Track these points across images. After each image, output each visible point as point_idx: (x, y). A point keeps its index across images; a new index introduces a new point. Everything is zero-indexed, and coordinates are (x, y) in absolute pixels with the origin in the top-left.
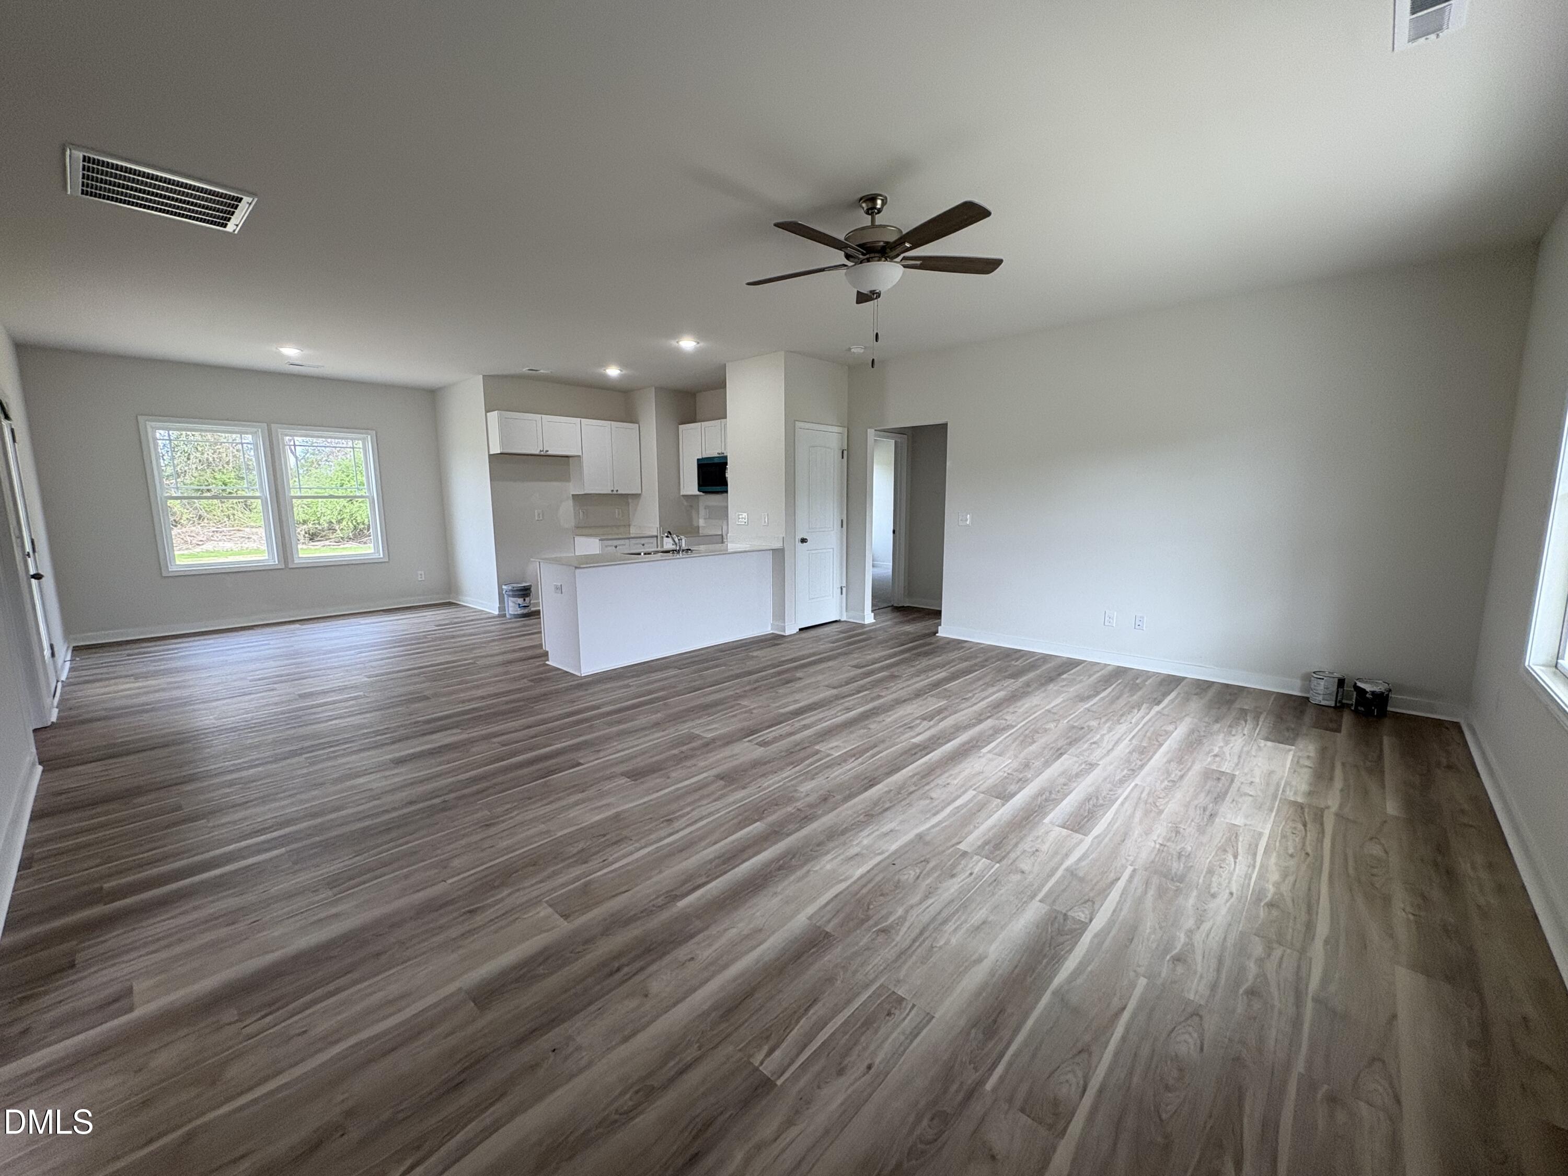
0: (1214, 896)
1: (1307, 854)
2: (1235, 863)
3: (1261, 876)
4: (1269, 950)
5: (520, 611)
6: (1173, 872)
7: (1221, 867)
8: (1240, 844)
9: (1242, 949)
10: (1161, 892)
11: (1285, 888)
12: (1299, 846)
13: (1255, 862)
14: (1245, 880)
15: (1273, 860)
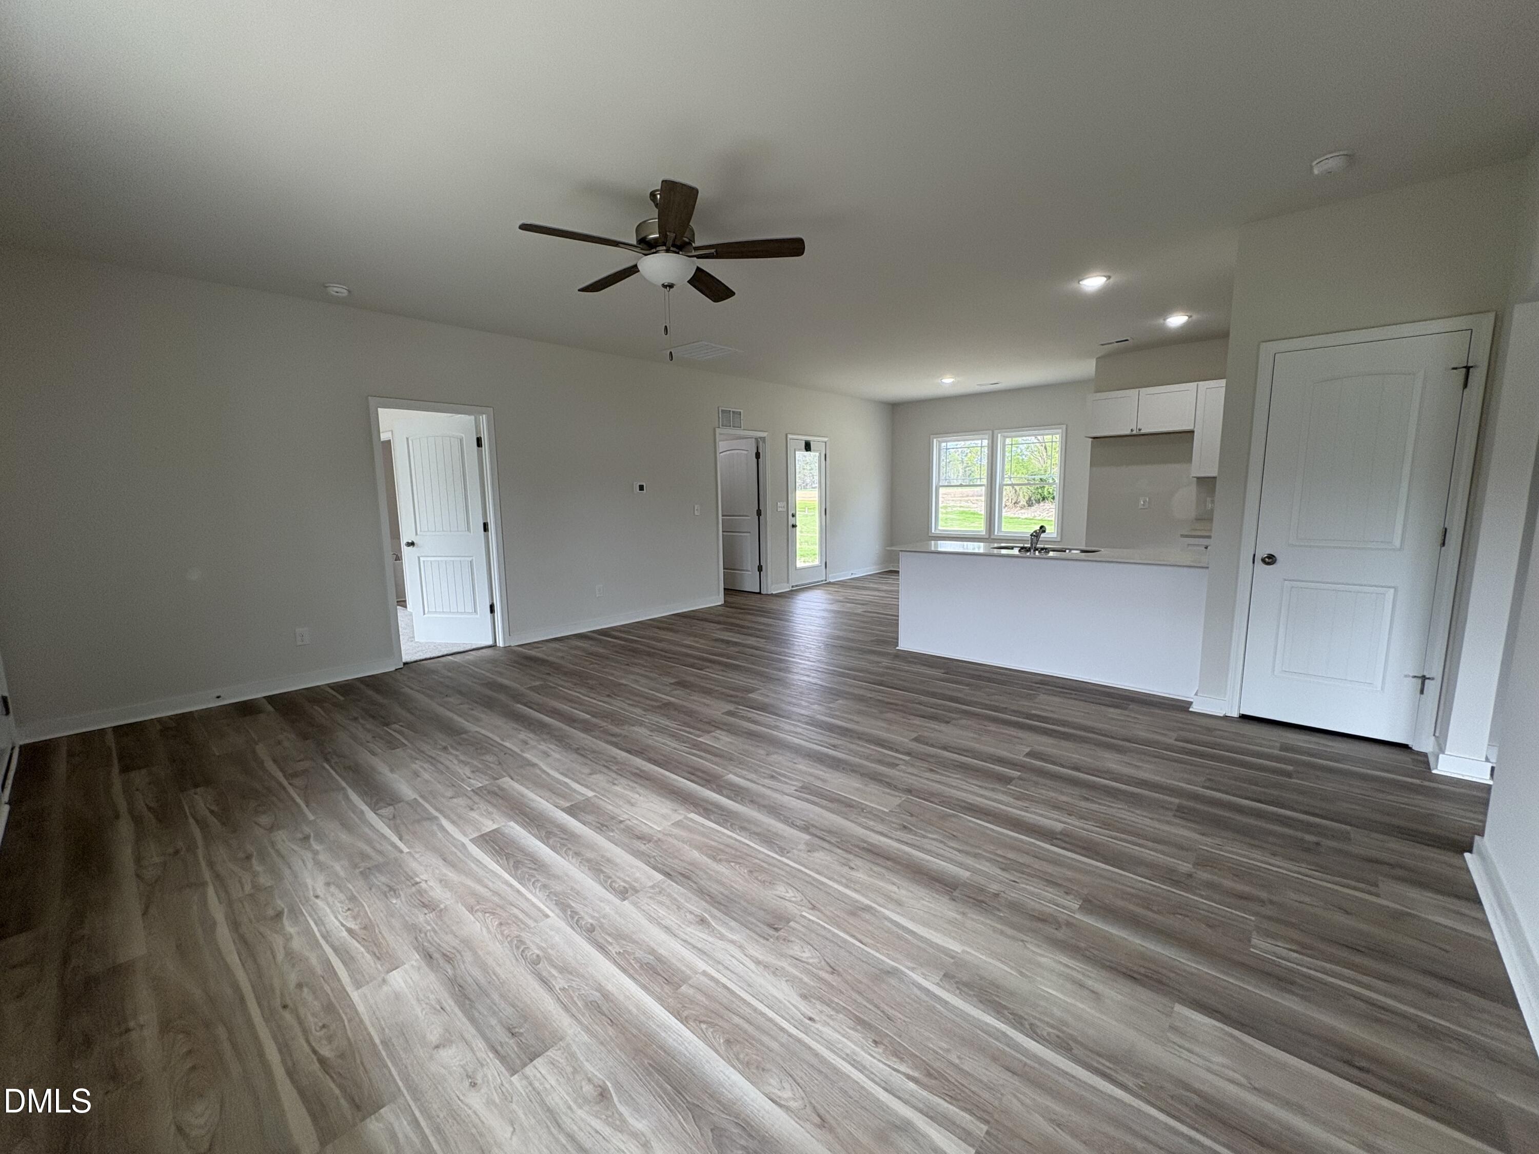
0: (328, 884)
1: (285, 1007)
2: (343, 925)
3: (308, 932)
4: (256, 887)
6: (377, 875)
7: (349, 909)
8: (362, 949)
9: (274, 872)
10: (364, 856)
11: (278, 942)
12: (302, 1011)
13: (327, 942)
14: (319, 917)
15: (314, 961)
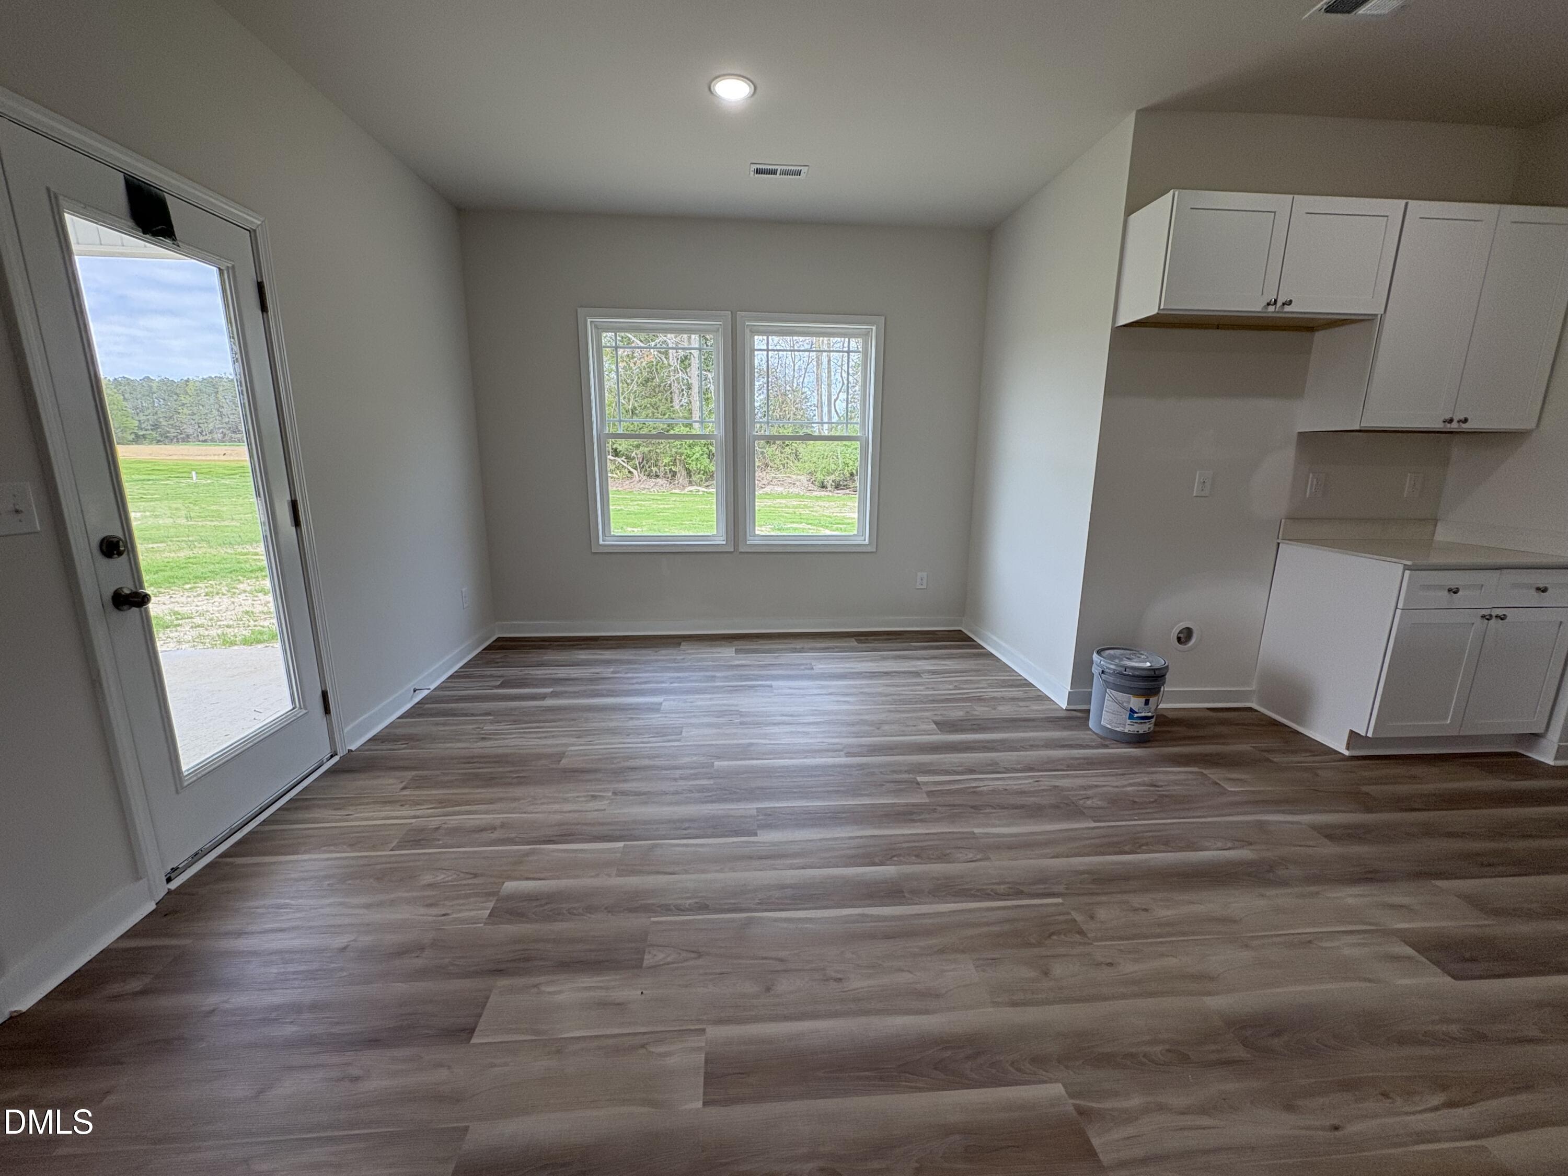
5: (1129, 728)
